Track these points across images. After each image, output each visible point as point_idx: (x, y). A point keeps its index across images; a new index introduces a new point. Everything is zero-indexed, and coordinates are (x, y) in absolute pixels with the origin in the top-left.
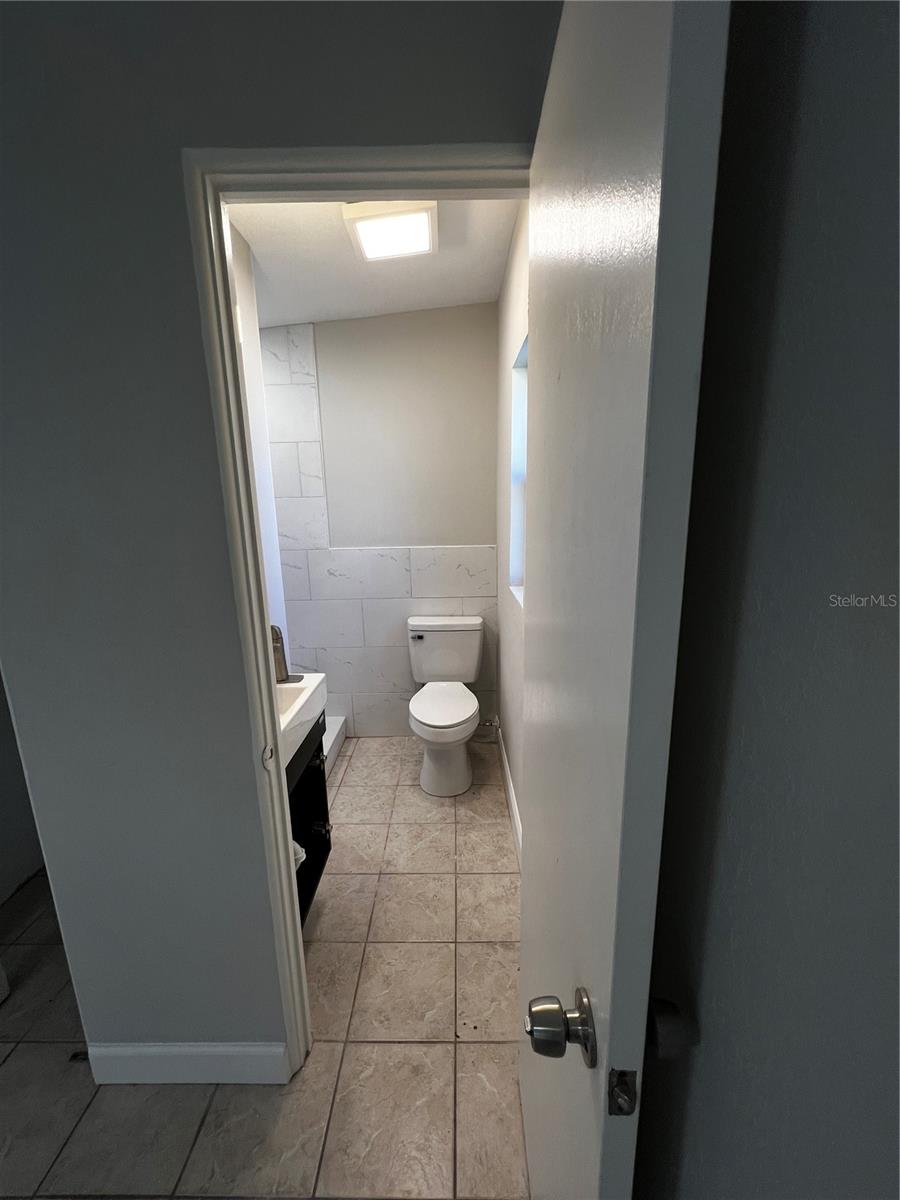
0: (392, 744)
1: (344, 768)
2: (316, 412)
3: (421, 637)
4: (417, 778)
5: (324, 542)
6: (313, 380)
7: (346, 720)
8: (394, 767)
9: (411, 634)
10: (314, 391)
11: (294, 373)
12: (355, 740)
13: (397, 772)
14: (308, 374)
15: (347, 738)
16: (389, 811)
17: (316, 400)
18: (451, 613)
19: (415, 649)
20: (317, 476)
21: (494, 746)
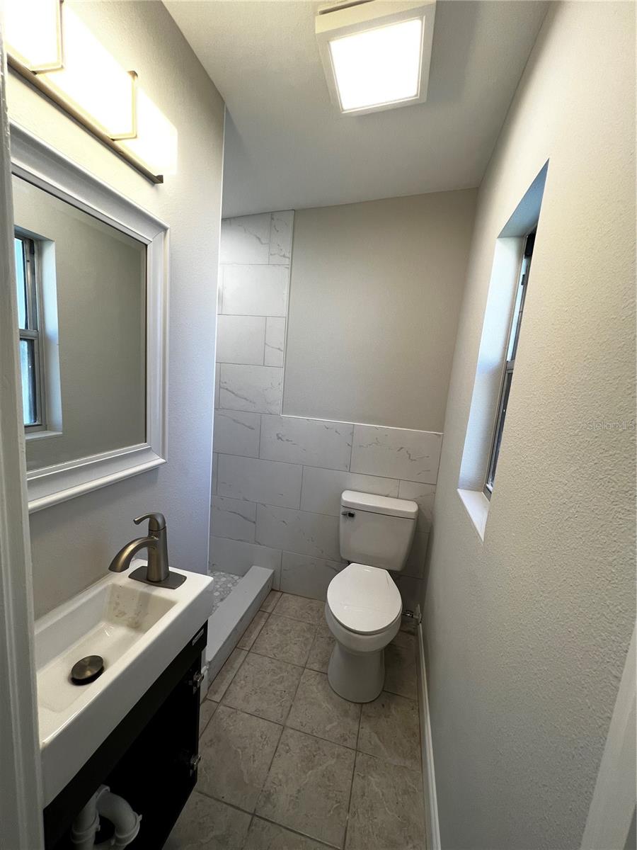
0: (311, 609)
1: (260, 627)
2: (286, 291)
3: (351, 515)
4: (325, 663)
5: (277, 408)
6: (287, 261)
7: (273, 573)
8: (307, 639)
9: (343, 510)
10: (287, 272)
11: (271, 255)
12: (279, 594)
13: (309, 648)
14: (284, 256)
15: (272, 590)
16: (288, 704)
17: (287, 280)
18: (386, 494)
19: (345, 524)
20: (279, 349)
21: (412, 638)
